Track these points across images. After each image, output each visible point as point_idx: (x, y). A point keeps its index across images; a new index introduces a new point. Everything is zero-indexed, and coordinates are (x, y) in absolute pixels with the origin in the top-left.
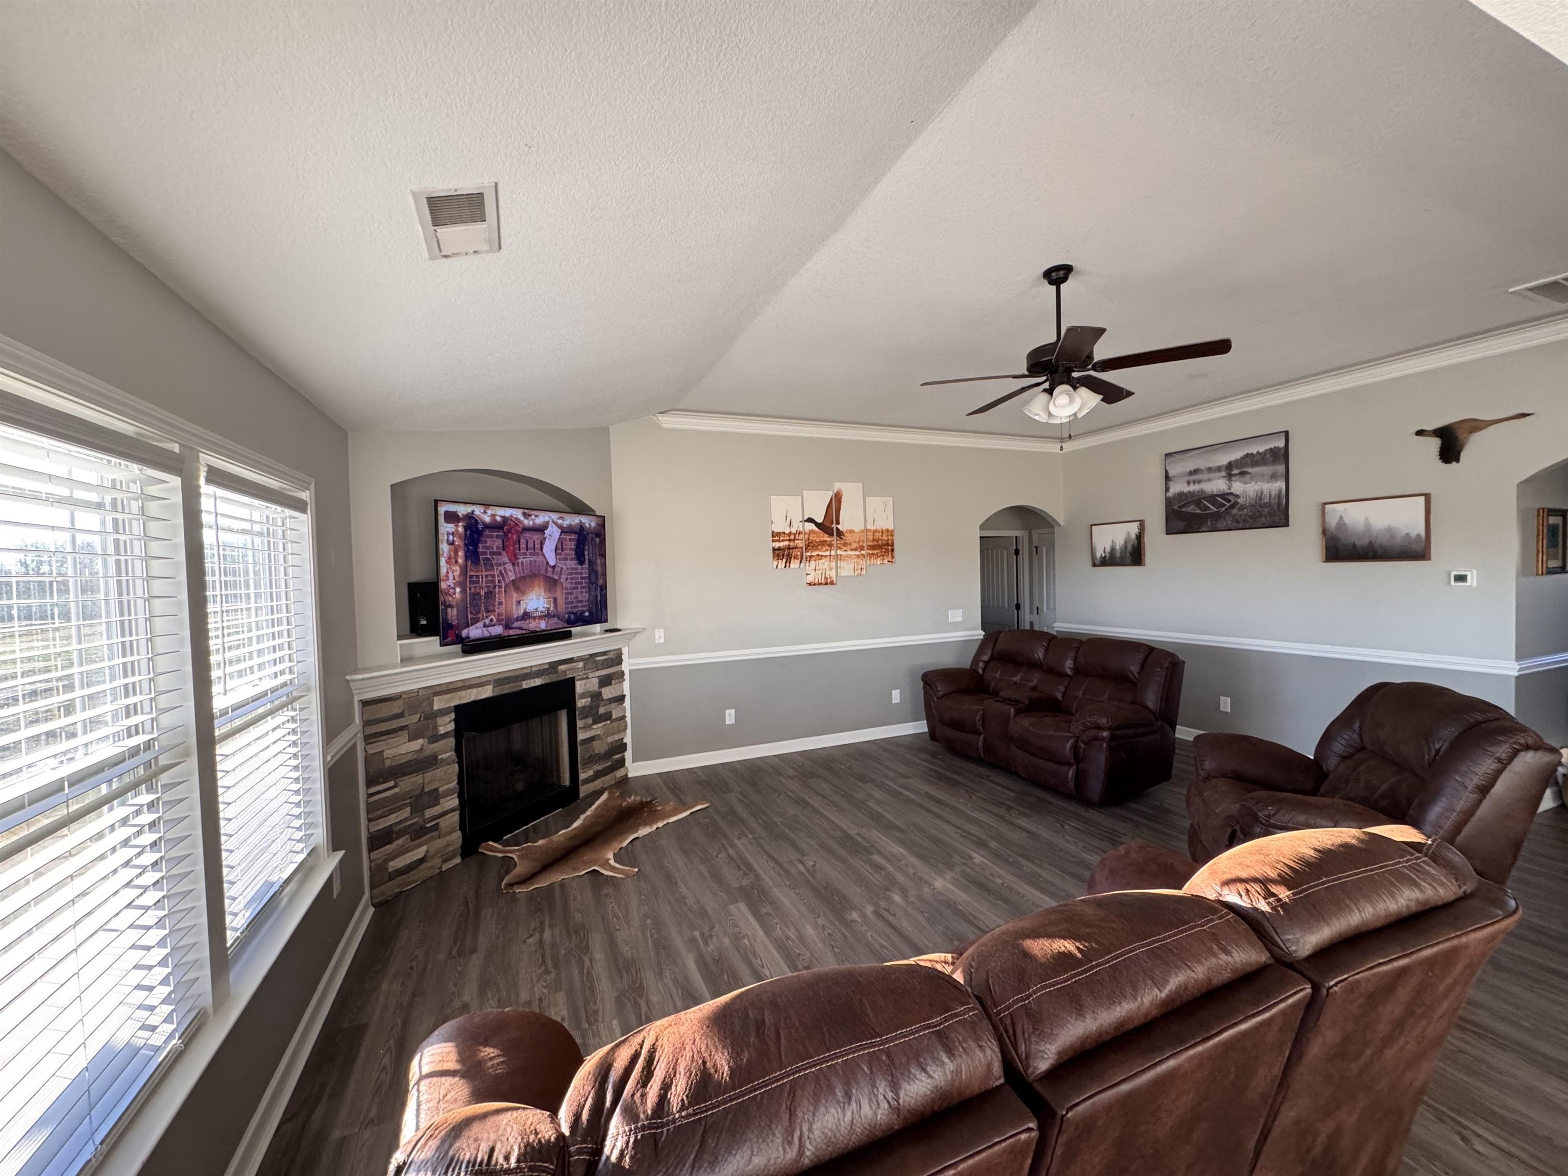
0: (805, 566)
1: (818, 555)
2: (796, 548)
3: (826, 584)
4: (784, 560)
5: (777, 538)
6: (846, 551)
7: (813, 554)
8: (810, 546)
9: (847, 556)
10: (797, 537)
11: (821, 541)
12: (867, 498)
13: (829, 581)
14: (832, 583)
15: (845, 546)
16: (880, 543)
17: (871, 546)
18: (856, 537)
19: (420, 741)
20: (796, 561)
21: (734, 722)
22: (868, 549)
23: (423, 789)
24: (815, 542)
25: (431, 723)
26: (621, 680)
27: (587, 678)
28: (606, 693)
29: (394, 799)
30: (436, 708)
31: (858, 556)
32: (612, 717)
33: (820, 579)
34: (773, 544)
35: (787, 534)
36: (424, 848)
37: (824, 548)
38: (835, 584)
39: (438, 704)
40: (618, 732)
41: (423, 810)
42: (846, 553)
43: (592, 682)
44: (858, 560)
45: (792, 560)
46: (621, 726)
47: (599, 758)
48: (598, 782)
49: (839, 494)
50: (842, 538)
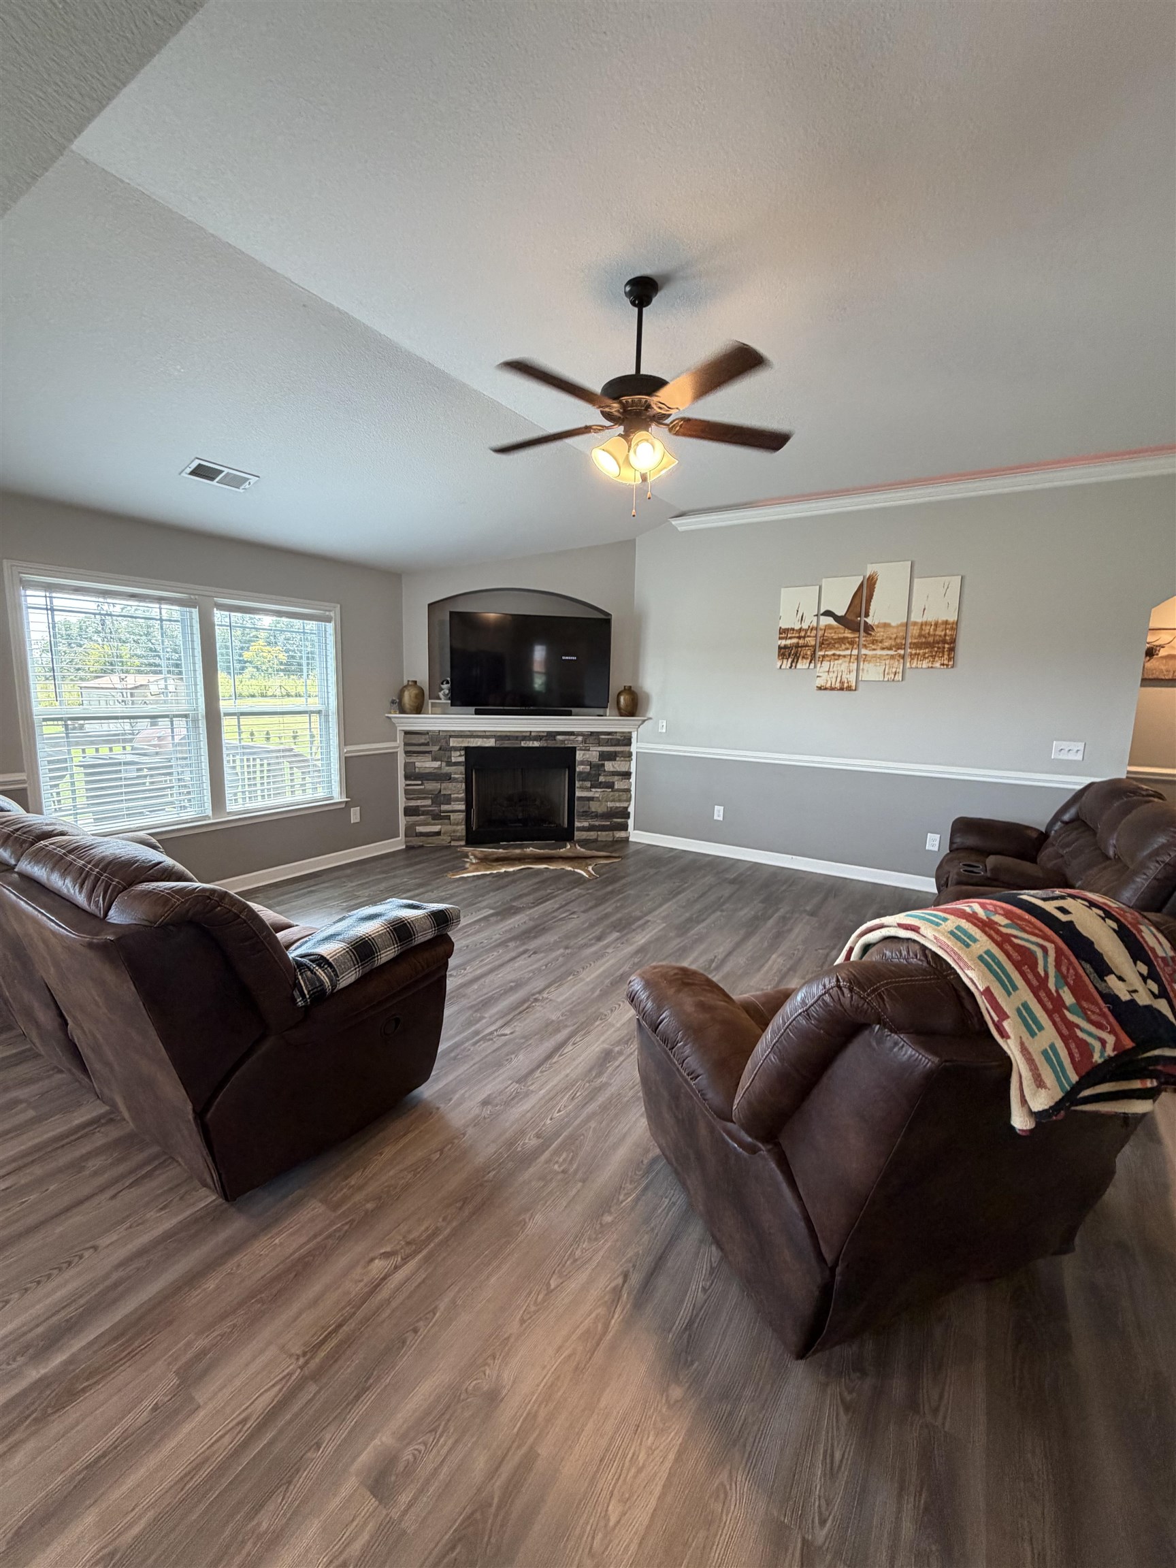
0: (815, 667)
1: (834, 655)
2: (807, 646)
3: (842, 689)
4: (790, 660)
5: (783, 635)
6: (874, 650)
7: (827, 653)
8: (825, 643)
9: (875, 656)
10: (809, 634)
11: (839, 638)
12: (916, 580)
13: (846, 685)
14: (849, 689)
15: (873, 643)
16: (931, 639)
17: (915, 643)
18: (892, 632)
19: (439, 763)
20: (805, 661)
21: (721, 819)
22: (910, 648)
23: (440, 791)
24: (832, 639)
25: (447, 753)
26: (627, 759)
27: (589, 750)
28: (609, 766)
29: (420, 791)
30: (451, 745)
31: (892, 657)
32: (616, 787)
33: (833, 683)
34: (780, 642)
35: (797, 631)
36: (439, 827)
37: (844, 647)
38: (855, 690)
39: (453, 743)
40: (620, 801)
41: (440, 804)
42: (874, 652)
43: (593, 754)
44: (892, 662)
45: (800, 660)
46: (624, 796)
47: (596, 816)
48: (592, 833)
49: (873, 578)
50: (871, 634)
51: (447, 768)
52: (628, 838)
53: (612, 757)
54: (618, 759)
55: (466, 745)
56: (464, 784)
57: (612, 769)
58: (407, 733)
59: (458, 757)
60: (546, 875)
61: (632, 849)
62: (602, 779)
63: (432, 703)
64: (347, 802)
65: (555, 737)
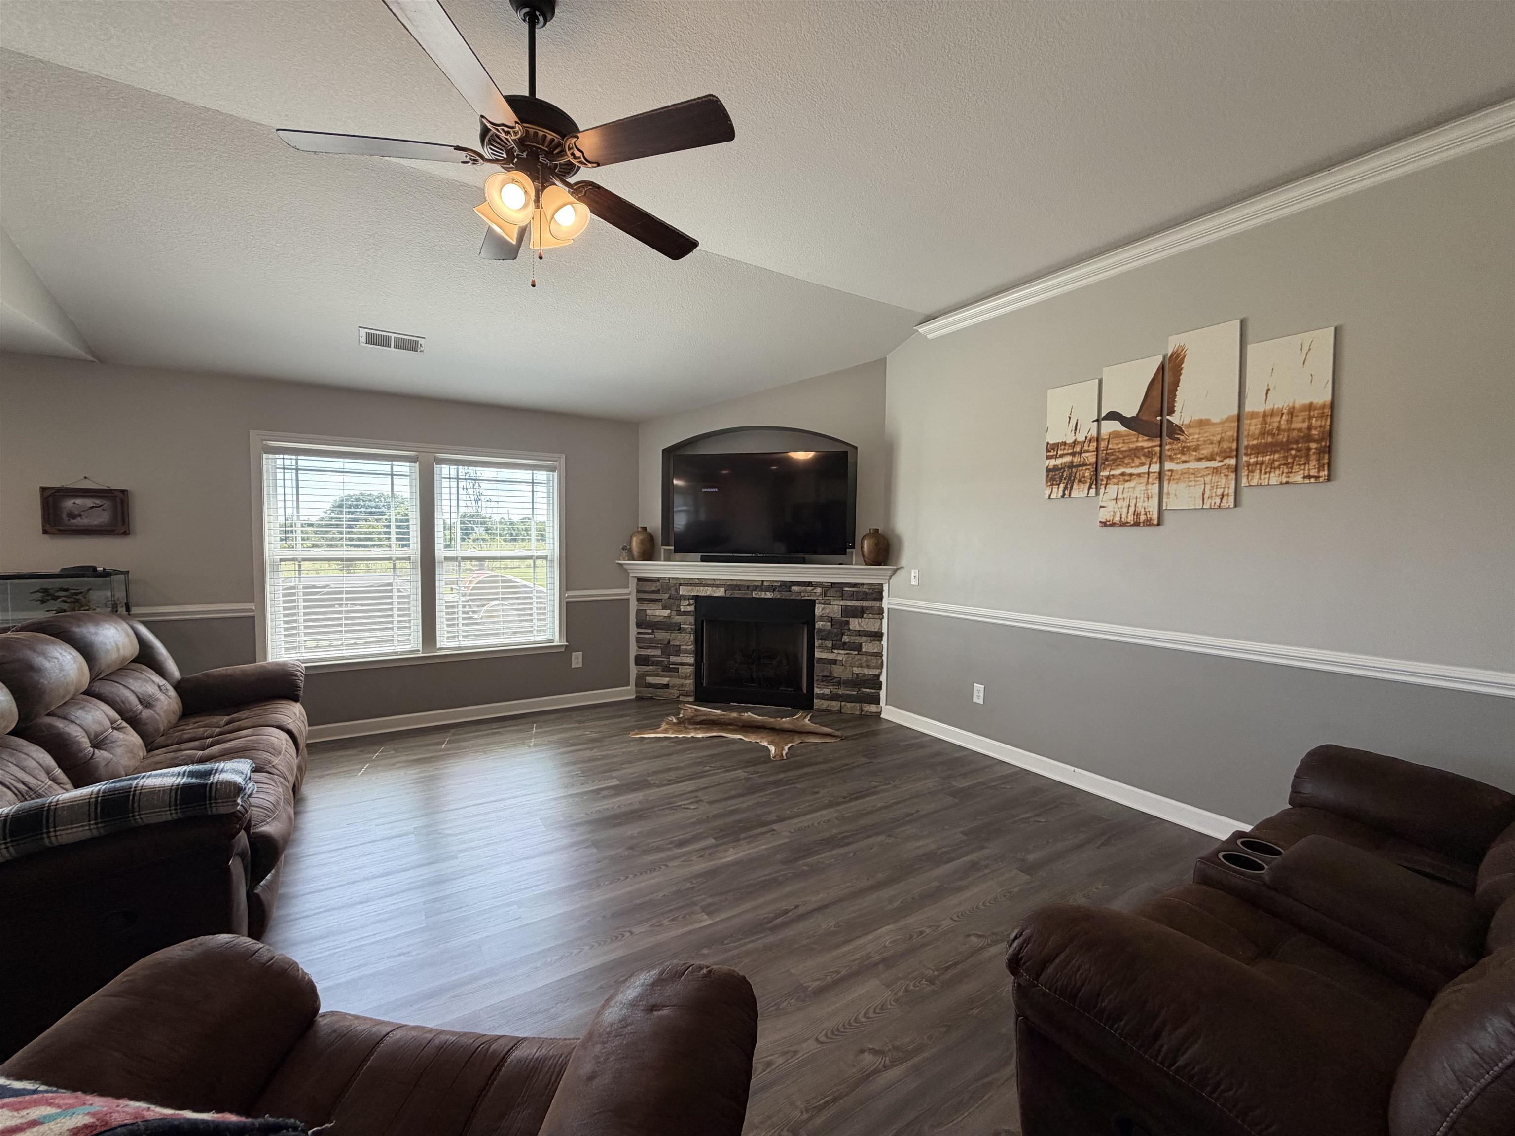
0: (1097, 493)
1: (1123, 474)
2: (1084, 465)
3: (1137, 524)
4: (1062, 486)
5: (1052, 453)
6: (1185, 462)
7: (1112, 473)
8: (1116, 459)
9: (1187, 472)
10: (1086, 448)
11: (1130, 450)
12: (1251, 349)
13: (1143, 518)
14: (1148, 523)
15: (1183, 453)
16: (1283, 438)
17: (1253, 447)
18: (1215, 434)
19: (668, 612)
20: (1082, 485)
21: (981, 701)
22: (1246, 454)
23: (669, 642)
24: (1122, 452)
25: (677, 602)
26: (877, 616)
27: (829, 604)
28: (855, 624)
29: (651, 641)
30: (681, 593)
31: (1216, 471)
32: (864, 650)
33: (1123, 516)
34: (1048, 462)
35: (1070, 445)
36: (668, 679)
37: (1137, 461)
38: (1159, 524)
39: (683, 591)
40: (869, 667)
41: (669, 655)
42: (1186, 466)
43: (835, 608)
44: (1215, 478)
45: (1075, 486)
46: (874, 661)
47: (839, 683)
48: (834, 703)
49: (1178, 356)
50: (1178, 439)
51: (677, 617)
52: (880, 713)
53: (860, 613)
54: (865, 616)
55: (696, 594)
56: (694, 635)
57: (858, 628)
58: (640, 580)
59: (687, 606)
61: (884, 726)
62: (845, 639)
63: (665, 549)
64: (566, 646)
65: (790, 587)
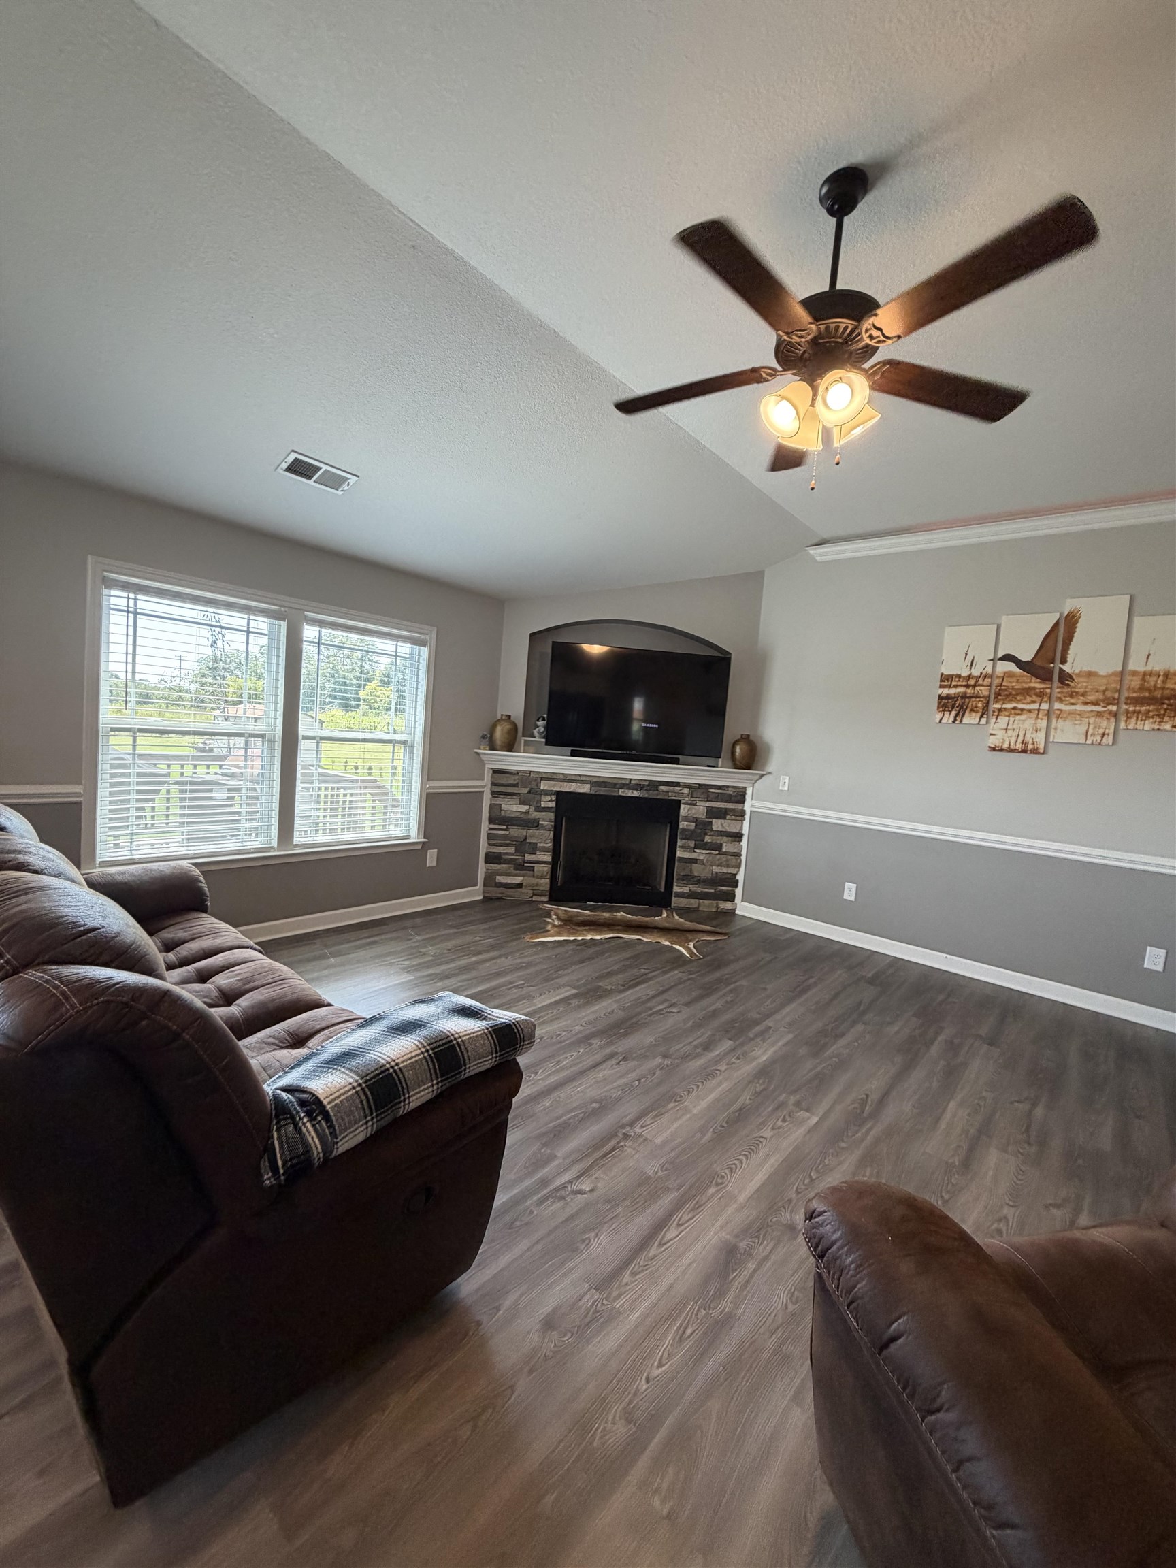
0: (988, 722)
1: (1014, 708)
2: (977, 697)
3: (1024, 751)
4: (954, 713)
5: (946, 683)
6: (1073, 704)
7: (1004, 706)
8: (1002, 694)
9: (1071, 713)
10: (980, 682)
11: (1023, 689)
12: (1137, 620)
13: (1030, 747)
14: (1035, 751)
15: (1071, 696)
16: (1158, 694)
17: (1133, 698)
18: (1101, 684)
19: (527, 807)
20: (973, 714)
21: (852, 899)
22: (1126, 704)
23: (525, 839)
24: (1013, 689)
25: (537, 797)
26: (739, 818)
27: (695, 805)
28: (717, 825)
29: (505, 837)
30: (542, 788)
31: (1099, 714)
32: (724, 850)
33: (1012, 744)
34: (940, 691)
35: (964, 677)
36: (521, 878)
37: (1029, 699)
38: (1043, 753)
39: (544, 786)
40: (728, 866)
41: (523, 854)
42: (1073, 707)
43: (700, 810)
44: (1098, 720)
45: (967, 714)
46: (733, 861)
47: (699, 881)
48: (692, 901)
49: (1074, 616)
50: (1068, 685)
51: (536, 813)
52: (734, 910)
53: (721, 814)
54: (728, 817)
55: (559, 789)
56: (552, 832)
57: (720, 829)
58: (495, 771)
59: (548, 802)
60: (640, 948)
61: (738, 925)
62: (708, 839)
63: (525, 741)
64: (424, 843)
65: (657, 787)
